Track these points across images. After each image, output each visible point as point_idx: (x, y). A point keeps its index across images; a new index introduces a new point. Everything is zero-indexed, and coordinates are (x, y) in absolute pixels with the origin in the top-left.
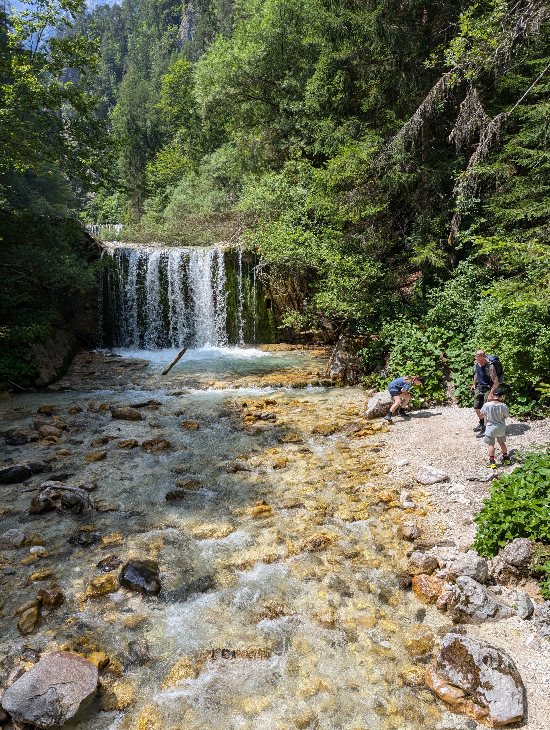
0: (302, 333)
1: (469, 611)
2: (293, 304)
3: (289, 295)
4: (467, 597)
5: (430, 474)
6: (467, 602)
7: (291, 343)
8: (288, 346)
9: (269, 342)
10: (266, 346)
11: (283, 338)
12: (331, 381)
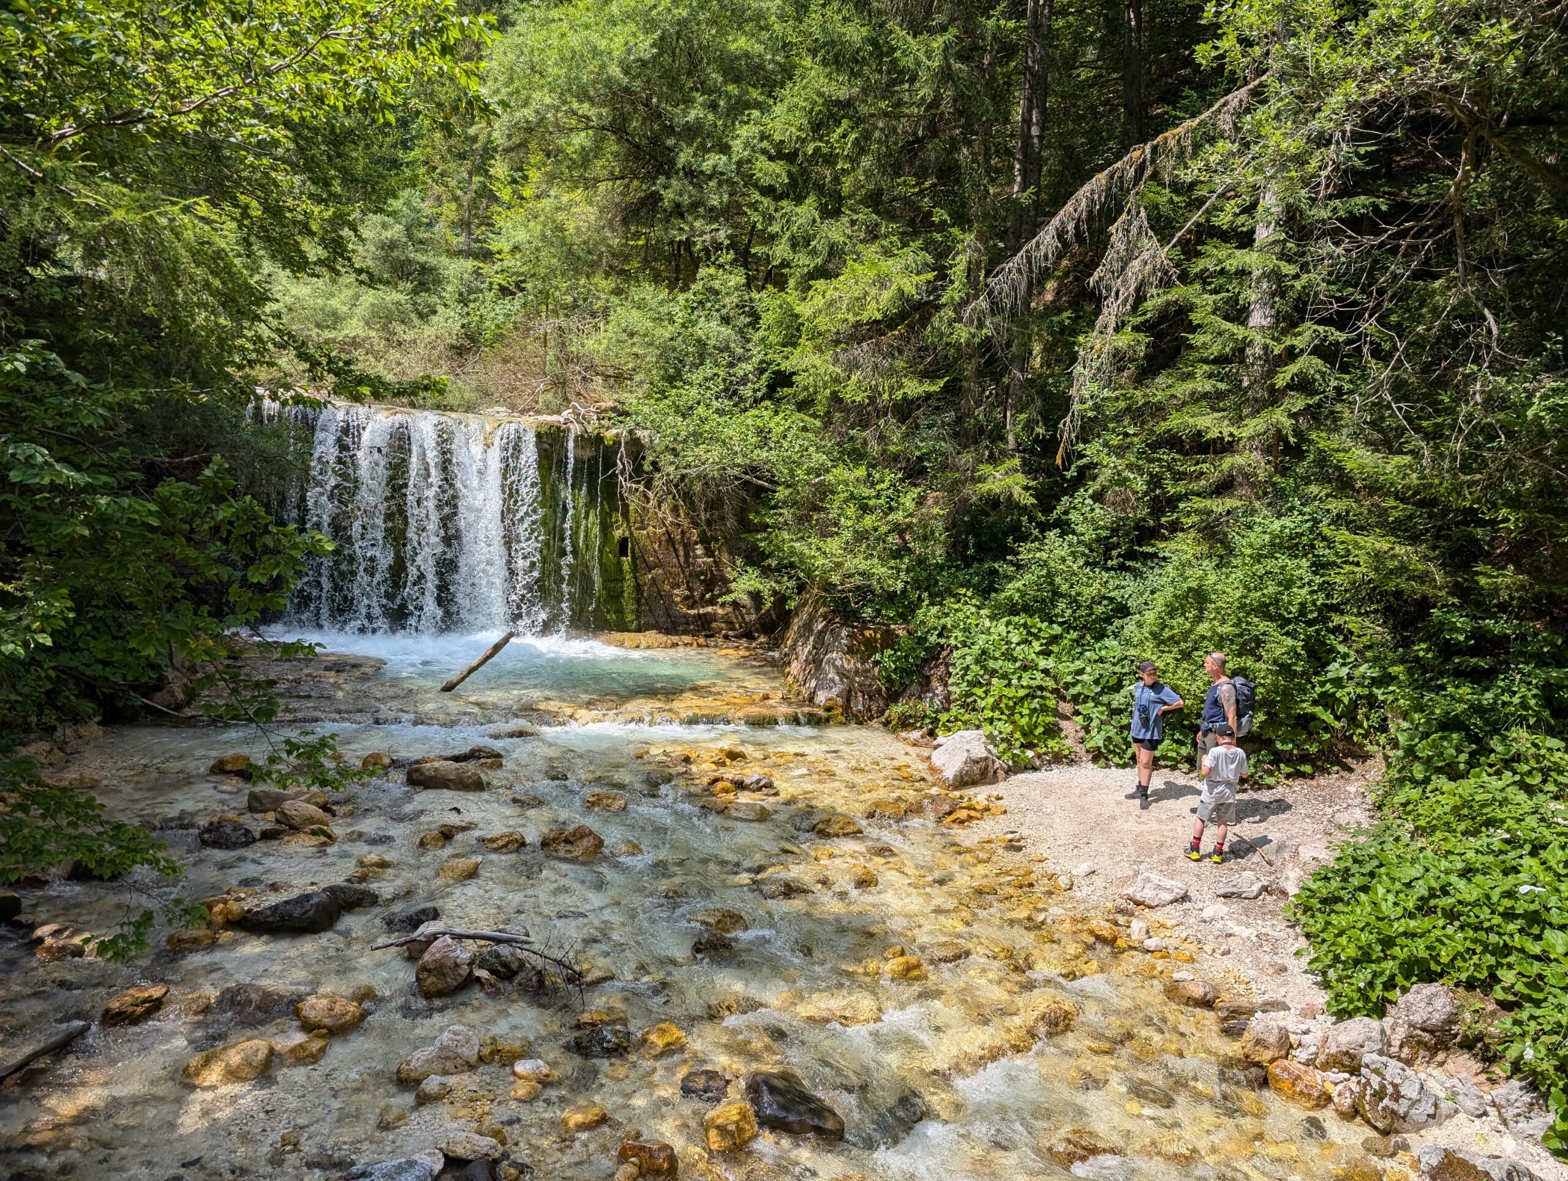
0: (692, 612)
1: (1401, 1111)
2: (676, 551)
3: (668, 533)
4: (1395, 1086)
5: (1159, 887)
6: (1397, 1096)
7: (668, 632)
8: (662, 638)
9: (622, 627)
10: (617, 635)
11: (652, 621)
12: (822, 713)
